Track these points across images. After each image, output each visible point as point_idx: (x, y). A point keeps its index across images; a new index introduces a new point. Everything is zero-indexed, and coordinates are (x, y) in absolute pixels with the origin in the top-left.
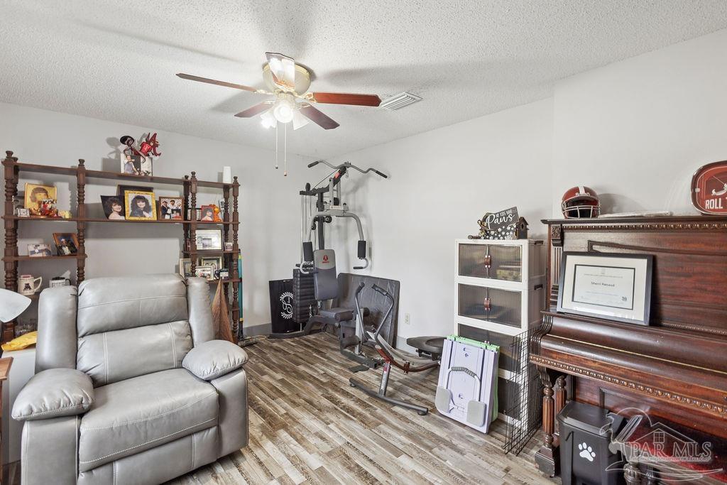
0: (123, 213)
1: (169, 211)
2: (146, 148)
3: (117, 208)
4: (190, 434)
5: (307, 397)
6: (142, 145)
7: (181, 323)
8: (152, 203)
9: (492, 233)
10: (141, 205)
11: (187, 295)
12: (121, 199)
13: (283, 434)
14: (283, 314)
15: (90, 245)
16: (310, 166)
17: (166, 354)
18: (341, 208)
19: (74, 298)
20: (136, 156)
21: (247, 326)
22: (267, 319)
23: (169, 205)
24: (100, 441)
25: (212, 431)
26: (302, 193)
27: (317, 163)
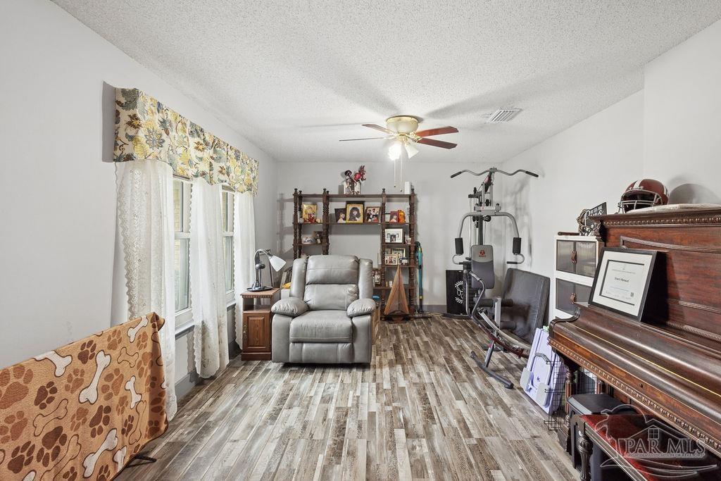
0: (345, 219)
1: (371, 217)
2: (358, 176)
3: (342, 216)
4: (338, 343)
5: (432, 354)
6: (355, 175)
7: (354, 286)
8: (361, 211)
9: (587, 229)
10: (355, 213)
11: (358, 269)
12: (344, 211)
13: (399, 367)
14: (457, 299)
15: (332, 238)
16: (452, 176)
17: (341, 301)
18: (493, 208)
19: (305, 265)
20: (352, 183)
21: (428, 304)
22: (444, 302)
23: (372, 212)
24: (297, 330)
25: (349, 345)
26: (470, 196)
27: (460, 173)
